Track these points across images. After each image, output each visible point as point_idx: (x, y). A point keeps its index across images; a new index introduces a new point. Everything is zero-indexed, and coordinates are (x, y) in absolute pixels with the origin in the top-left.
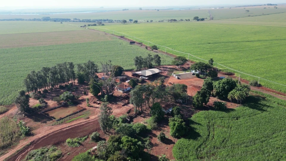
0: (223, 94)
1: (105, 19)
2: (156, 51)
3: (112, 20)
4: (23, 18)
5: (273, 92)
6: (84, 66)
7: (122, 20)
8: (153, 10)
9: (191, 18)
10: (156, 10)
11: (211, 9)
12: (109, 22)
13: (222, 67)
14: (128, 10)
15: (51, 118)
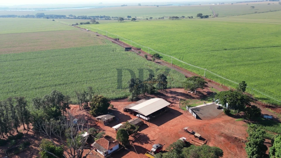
1: (102, 15)
2: (159, 61)
3: (109, 17)
4: (15, 14)
7: (119, 17)
8: (152, 6)
9: (195, 15)
10: (155, 5)
11: (211, 4)
12: (106, 19)
14: (127, 5)
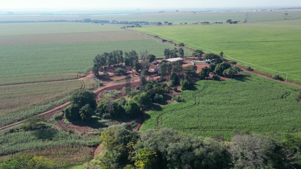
0: (220, 72)
2: (183, 47)
3: (148, 22)
4: (66, 20)
5: (259, 74)
6: (129, 53)
7: (157, 22)
9: (224, 21)
10: (192, 12)
11: (252, 11)
12: (145, 24)
13: (230, 58)
14: (164, 12)
15: (112, 80)
